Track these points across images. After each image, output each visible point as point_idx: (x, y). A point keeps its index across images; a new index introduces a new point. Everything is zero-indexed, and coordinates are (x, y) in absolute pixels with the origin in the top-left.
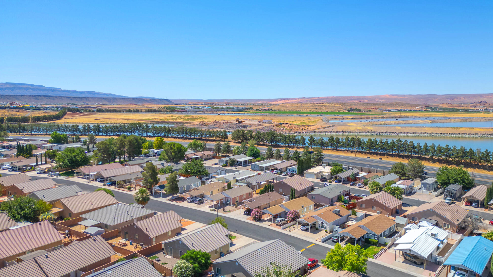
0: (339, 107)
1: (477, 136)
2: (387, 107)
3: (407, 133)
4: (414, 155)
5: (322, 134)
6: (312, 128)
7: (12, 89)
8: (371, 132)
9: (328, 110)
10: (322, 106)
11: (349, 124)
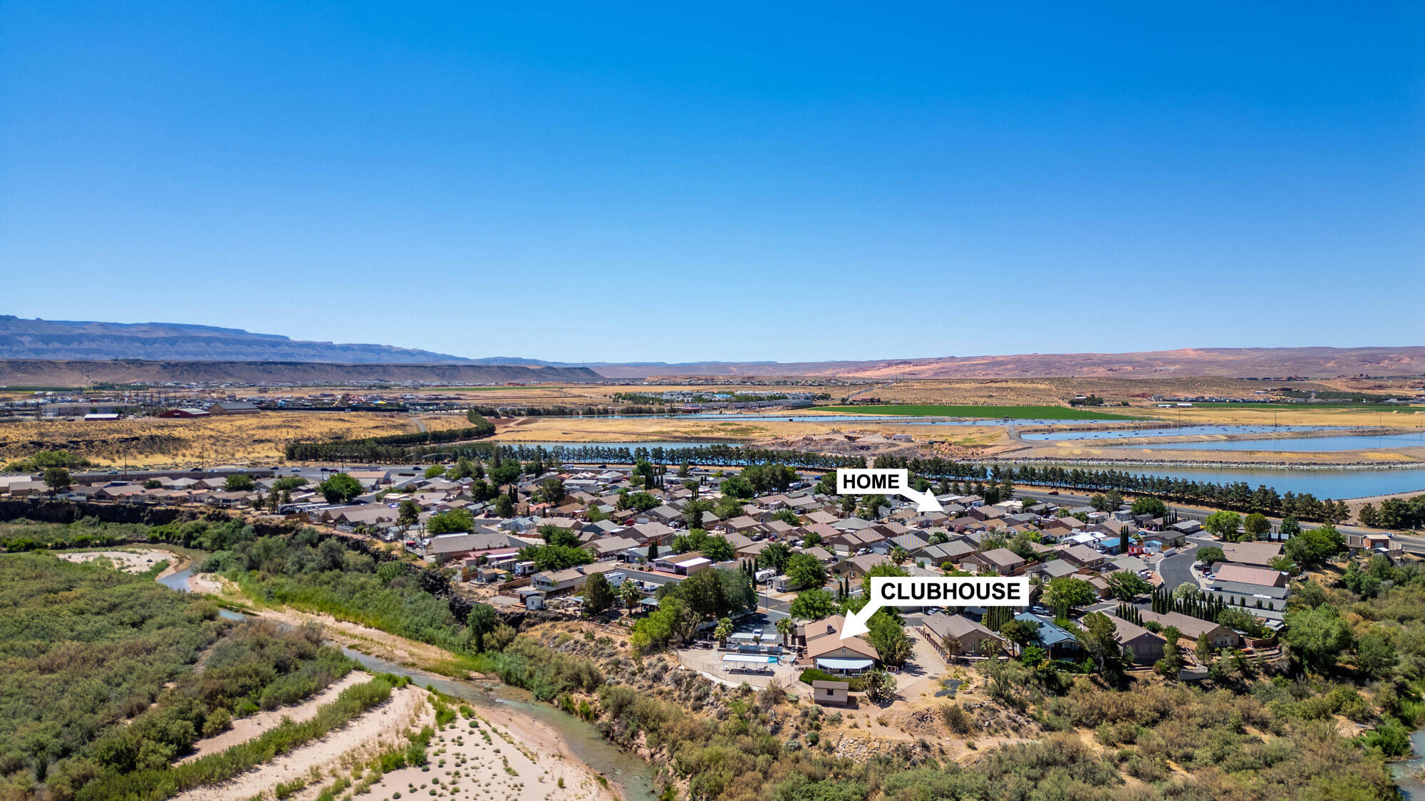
0: (1048, 393)
1: (1282, 467)
2: (1178, 390)
3: (1162, 461)
4: (1131, 490)
5: (1010, 462)
6: (990, 451)
7: (172, 342)
8: (1097, 460)
9: (1022, 401)
10: (1005, 389)
11: (1059, 445)
